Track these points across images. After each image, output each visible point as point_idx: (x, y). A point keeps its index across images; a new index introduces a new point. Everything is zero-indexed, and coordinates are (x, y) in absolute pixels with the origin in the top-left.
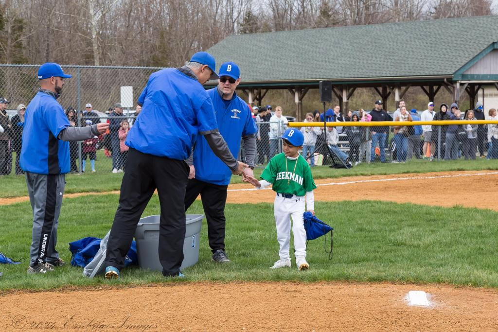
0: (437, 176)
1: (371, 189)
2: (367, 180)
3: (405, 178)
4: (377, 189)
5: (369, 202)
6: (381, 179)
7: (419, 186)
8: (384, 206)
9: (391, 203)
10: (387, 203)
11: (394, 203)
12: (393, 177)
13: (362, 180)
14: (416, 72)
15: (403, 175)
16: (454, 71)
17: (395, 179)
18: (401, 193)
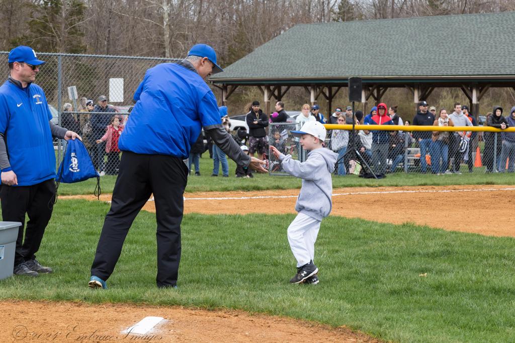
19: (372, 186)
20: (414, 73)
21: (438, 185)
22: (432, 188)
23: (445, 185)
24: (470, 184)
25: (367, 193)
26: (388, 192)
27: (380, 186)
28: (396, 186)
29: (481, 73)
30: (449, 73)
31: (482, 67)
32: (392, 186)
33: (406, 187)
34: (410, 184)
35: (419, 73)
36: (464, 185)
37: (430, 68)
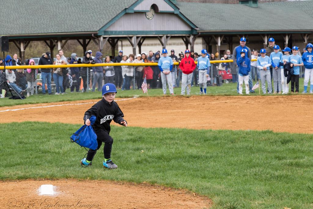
0: (83, 103)
1: (35, 113)
2: (34, 107)
3: (60, 105)
4: (40, 113)
5: (30, 123)
6: (44, 106)
7: (69, 110)
8: (40, 125)
9: (46, 123)
10: (43, 123)
11: (48, 123)
12: (52, 104)
13: (30, 107)
14: (73, 29)
15: (60, 102)
16: (98, 29)
17: (53, 106)
18: (56, 115)
19: (33, 104)
20: (20, 32)
21: (71, 101)
22: (69, 103)
23: (74, 100)
24: (89, 99)
25: (34, 108)
26: (45, 106)
27: (38, 103)
28: (47, 102)
29: (63, 31)
30: (43, 32)
31: (63, 28)
32: (44, 103)
33: (53, 103)
34: (53, 101)
35: (23, 32)
36: (85, 100)
37: (30, 29)
